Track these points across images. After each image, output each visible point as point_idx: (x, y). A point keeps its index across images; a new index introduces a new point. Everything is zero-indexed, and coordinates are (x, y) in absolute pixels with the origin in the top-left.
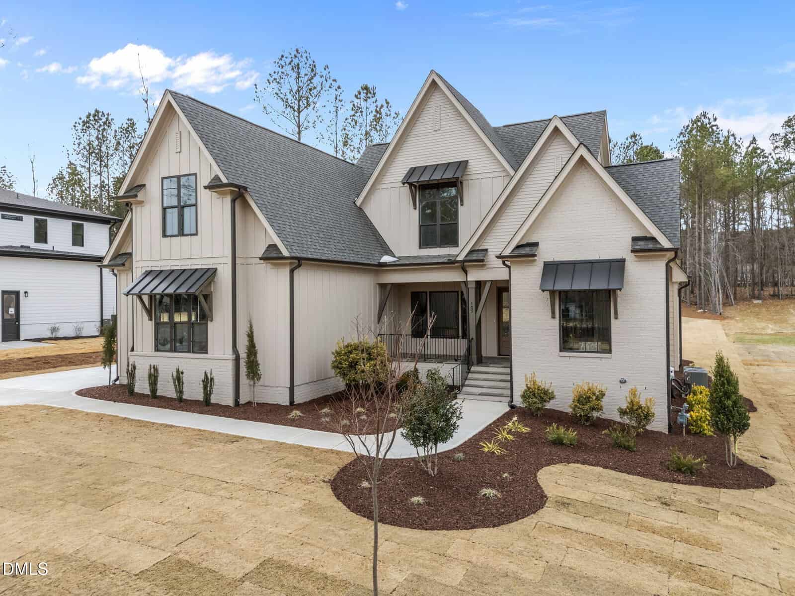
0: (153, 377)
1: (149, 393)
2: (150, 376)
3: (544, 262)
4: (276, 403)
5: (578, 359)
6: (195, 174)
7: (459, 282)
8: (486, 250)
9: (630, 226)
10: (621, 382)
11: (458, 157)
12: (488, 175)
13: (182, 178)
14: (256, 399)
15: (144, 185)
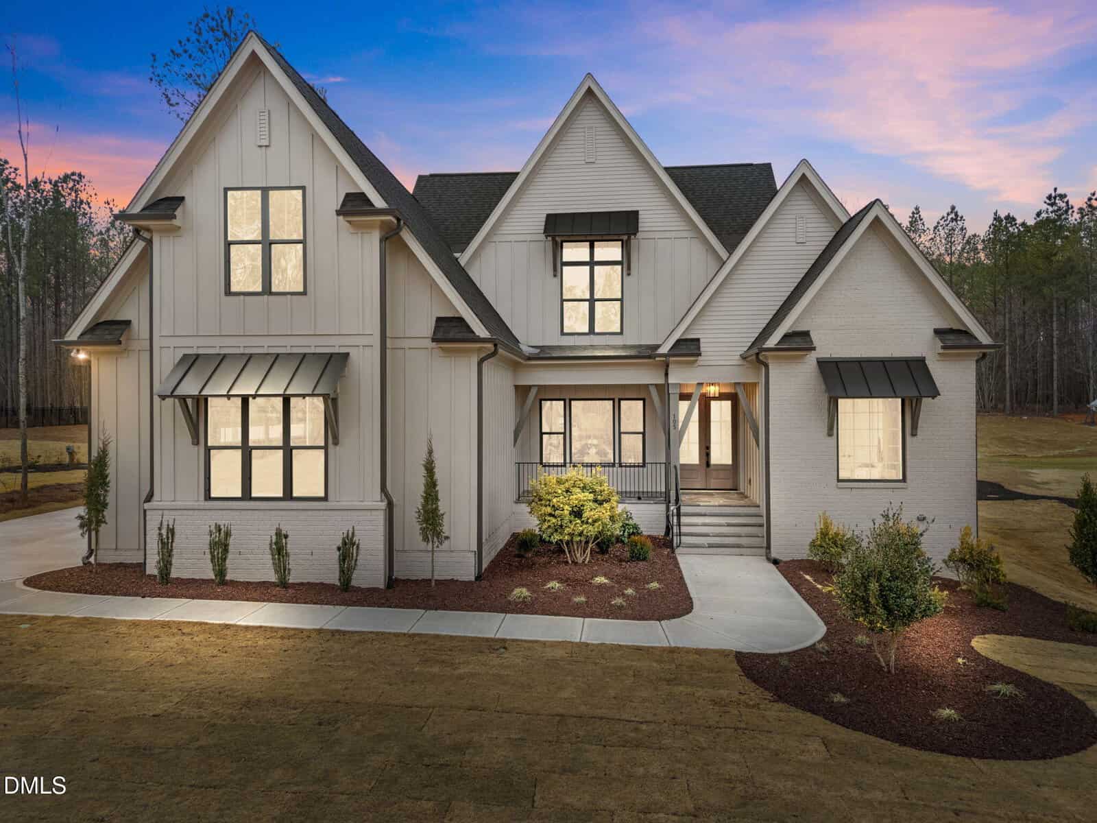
0: (220, 546)
1: (214, 577)
2: (213, 545)
3: (817, 359)
4: (450, 578)
5: (866, 492)
6: (303, 188)
7: (647, 386)
8: (698, 340)
9: (932, 314)
10: (918, 519)
11: (621, 205)
12: (668, 235)
13: (271, 193)
14: (436, 573)
15: (182, 199)
